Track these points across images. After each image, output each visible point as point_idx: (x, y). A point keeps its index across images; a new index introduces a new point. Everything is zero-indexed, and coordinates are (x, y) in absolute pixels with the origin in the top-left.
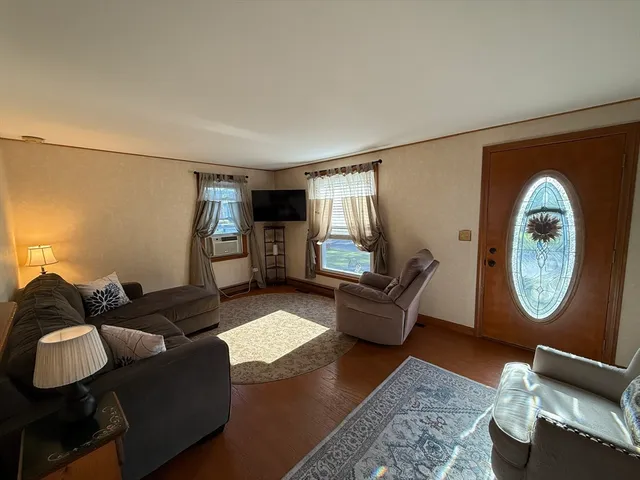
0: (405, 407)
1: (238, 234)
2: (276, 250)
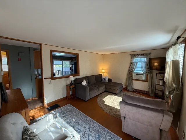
0: (90, 129)
1: (144, 73)
2: (161, 83)
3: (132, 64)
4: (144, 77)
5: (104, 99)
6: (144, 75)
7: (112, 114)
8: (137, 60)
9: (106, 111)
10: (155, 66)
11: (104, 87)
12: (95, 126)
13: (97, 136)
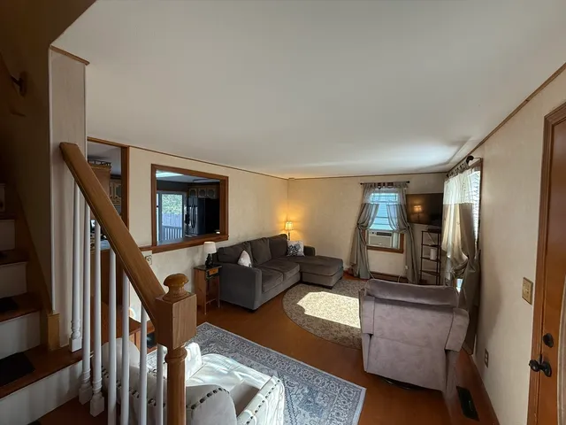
1: (393, 231)
2: (433, 255)
3: (364, 206)
4: (394, 242)
5: (300, 303)
6: (395, 235)
7: (331, 337)
8: (376, 199)
9: (312, 331)
10: (416, 213)
11: (296, 270)
12: (294, 370)
13: (306, 391)
